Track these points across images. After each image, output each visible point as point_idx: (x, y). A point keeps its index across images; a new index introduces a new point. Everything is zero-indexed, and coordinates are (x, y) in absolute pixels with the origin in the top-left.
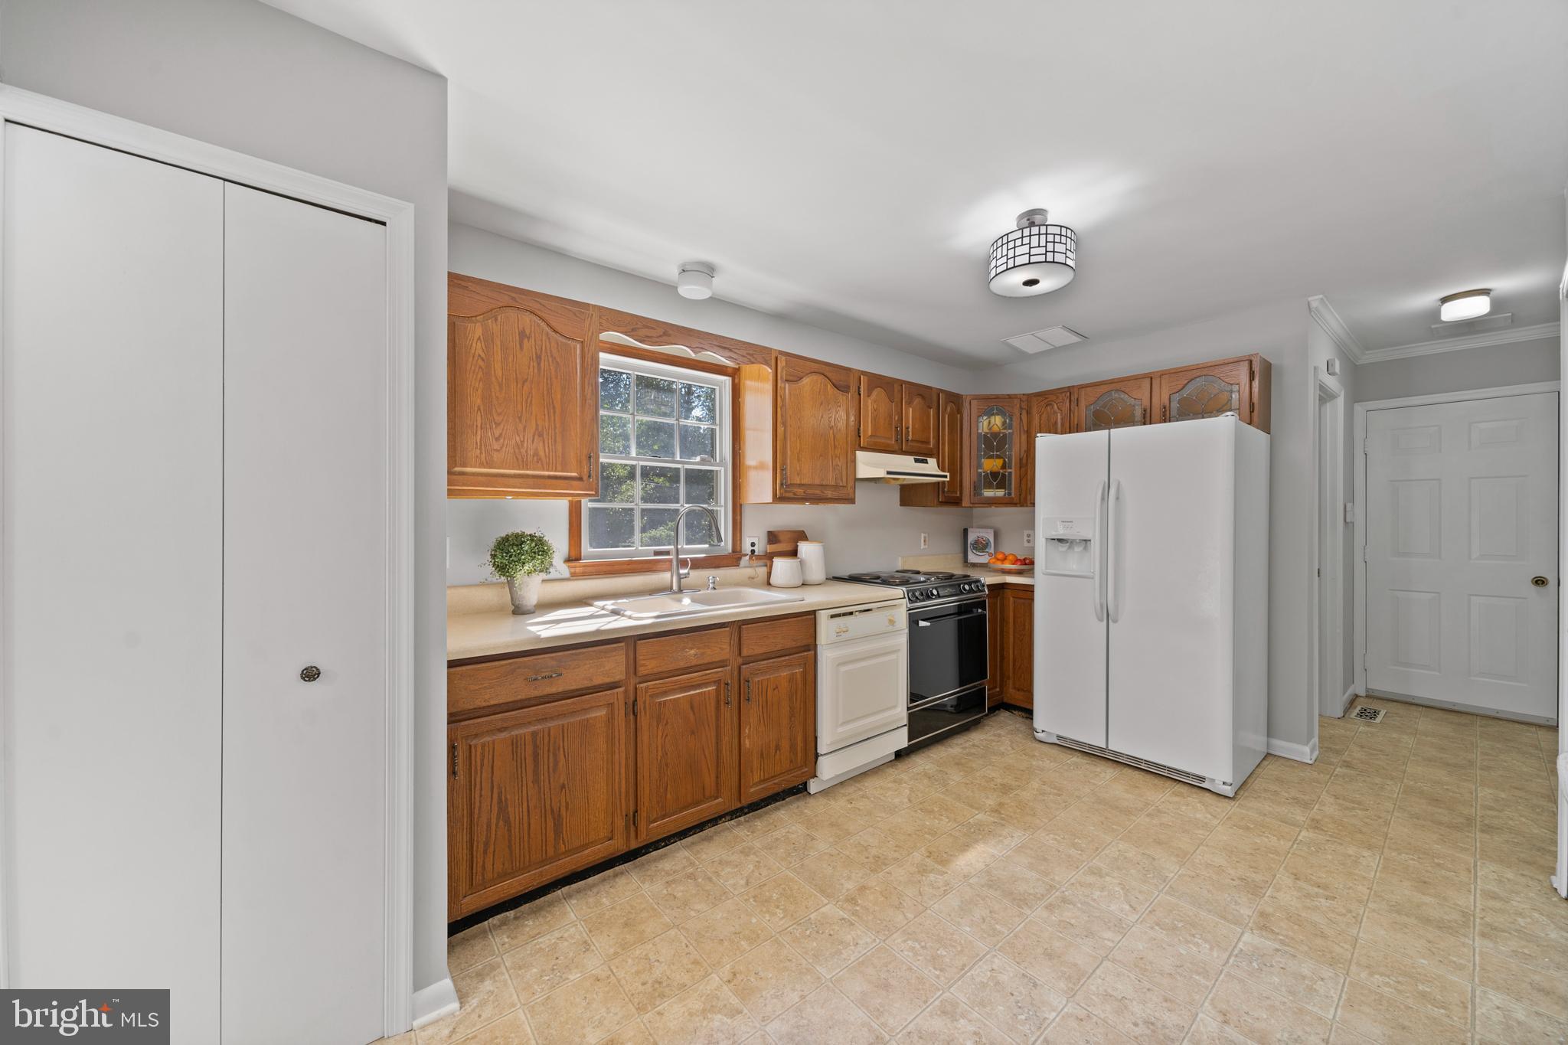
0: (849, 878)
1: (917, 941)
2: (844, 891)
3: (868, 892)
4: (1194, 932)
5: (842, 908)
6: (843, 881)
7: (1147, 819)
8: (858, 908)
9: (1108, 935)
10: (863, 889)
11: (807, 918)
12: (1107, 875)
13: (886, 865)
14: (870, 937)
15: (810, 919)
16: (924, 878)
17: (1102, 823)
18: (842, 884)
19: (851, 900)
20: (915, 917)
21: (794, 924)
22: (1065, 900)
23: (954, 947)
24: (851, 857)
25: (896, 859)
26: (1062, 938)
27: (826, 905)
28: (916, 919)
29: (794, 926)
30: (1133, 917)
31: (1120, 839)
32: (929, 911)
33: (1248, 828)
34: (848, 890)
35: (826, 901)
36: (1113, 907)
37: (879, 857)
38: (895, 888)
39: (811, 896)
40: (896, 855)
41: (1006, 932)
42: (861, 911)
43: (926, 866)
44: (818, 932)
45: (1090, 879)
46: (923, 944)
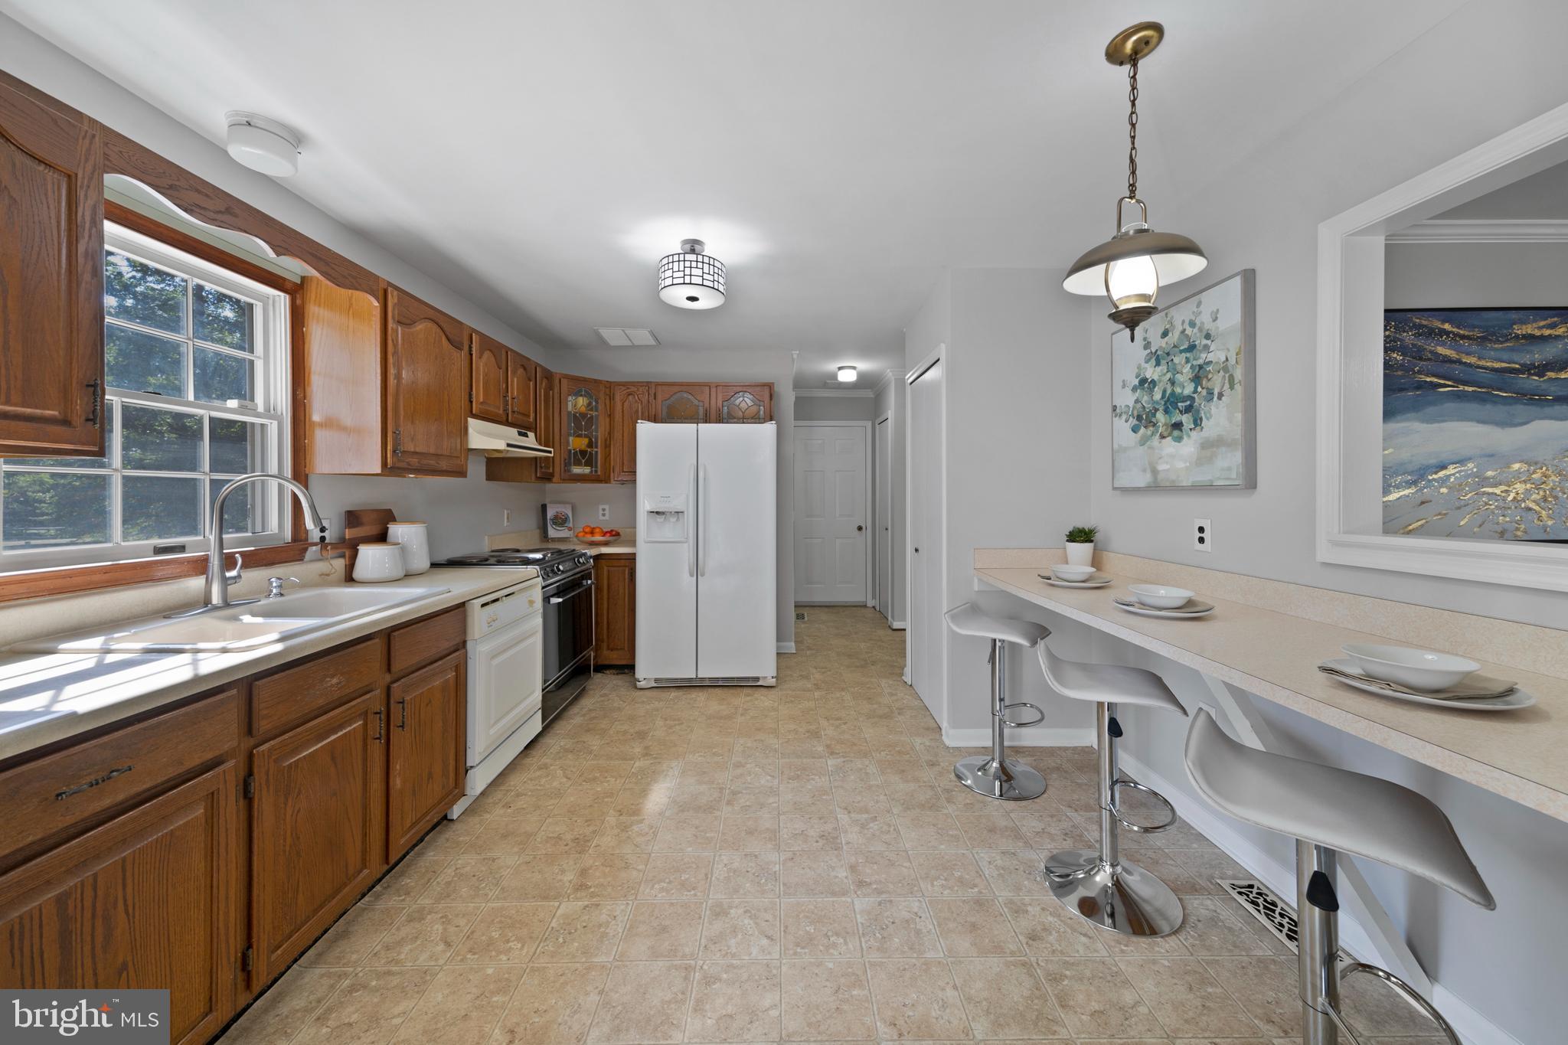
0: (563, 871)
1: (662, 881)
2: (567, 884)
3: (591, 871)
4: (807, 773)
5: (577, 899)
6: (559, 877)
7: (743, 718)
8: (592, 890)
9: (771, 800)
10: (584, 872)
11: (550, 929)
12: (746, 763)
13: (588, 841)
14: (623, 904)
15: (553, 928)
16: (630, 833)
17: (720, 731)
18: (561, 880)
19: (581, 887)
20: (646, 866)
21: (540, 943)
22: (734, 793)
23: (690, 867)
24: (549, 853)
25: (594, 832)
26: (750, 818)
27: (559, 907)
28: (648, 866)
29: (542, 945)
30: (776, 782)
31: (738, 737)
32: (653, 855)
33: (792, 701)
34: (570, 882)
35: (557, 904)
36: (762, 782)
37: (577, 839)
38: (613, 854)
39: (537, 910)
40: (591, 828)
41: (716, 835)
42: (597, 890)
43: (624, 823)
44: (570, 933)
45: (739, 771)
46: (667, 880)
